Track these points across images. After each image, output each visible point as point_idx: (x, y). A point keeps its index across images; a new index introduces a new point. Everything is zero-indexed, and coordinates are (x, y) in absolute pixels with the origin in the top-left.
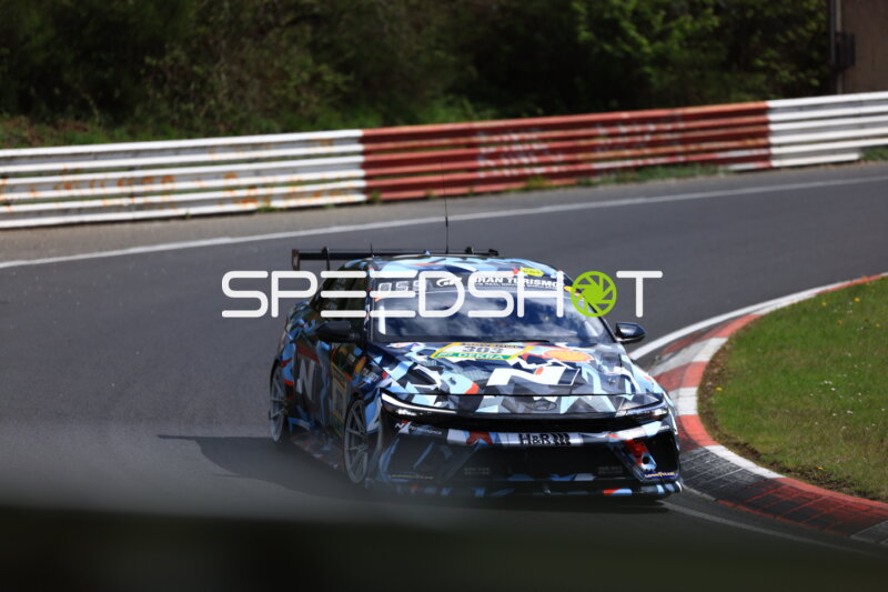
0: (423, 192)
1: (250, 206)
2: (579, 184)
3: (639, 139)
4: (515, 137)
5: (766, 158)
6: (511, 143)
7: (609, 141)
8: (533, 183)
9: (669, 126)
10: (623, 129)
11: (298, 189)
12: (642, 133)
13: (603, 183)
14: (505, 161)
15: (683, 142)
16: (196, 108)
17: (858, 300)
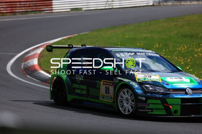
2: (13, 15)
3: (26, 5)
5: (52, 10)
7: (20, 6)
8: (3, 14)
9: (32, 3)
10: (23, 3)
13: (18, 14)
15: (35, 6)
17: (70, 40)
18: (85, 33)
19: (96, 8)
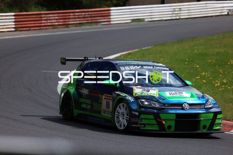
0: (29, 28)
2: (66, 27)
3: (80, 16)
4: (51, 15)
5: (110, 21)
6: (50, 17)
7: (73, 17)
8: (55, 27)
9: (87, 13)
10: (77, 14)
13: (72, 27)
14: (49, 21)
15: (91, 17)
17: (130, 56)
18: (147, 48)
19: (161, 19)
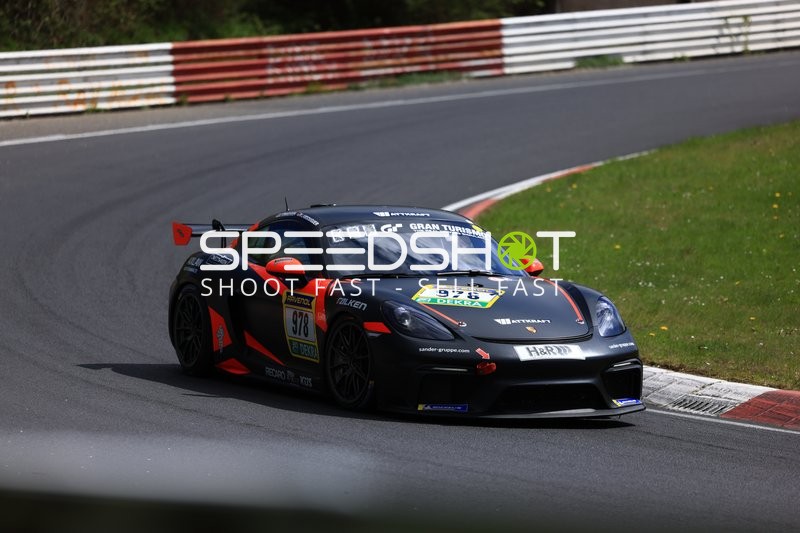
0: (222, 96)
1: (80, 108)
2: (349, 89)
3: (398, 50)
4: (298, 49)
5: (500, 66)
6: (294, 54)
7: (374, 52)
8: (312, 88)
9: (422, 40)
10: (386, 42)
11: (119, 93)
12: (401, 46)
13: (370, 87)
14: (289, 70)
15: (434, 53)
16: (33, 24)
17: (575, 186)
18: (635, 155)
19: (678, 54)
